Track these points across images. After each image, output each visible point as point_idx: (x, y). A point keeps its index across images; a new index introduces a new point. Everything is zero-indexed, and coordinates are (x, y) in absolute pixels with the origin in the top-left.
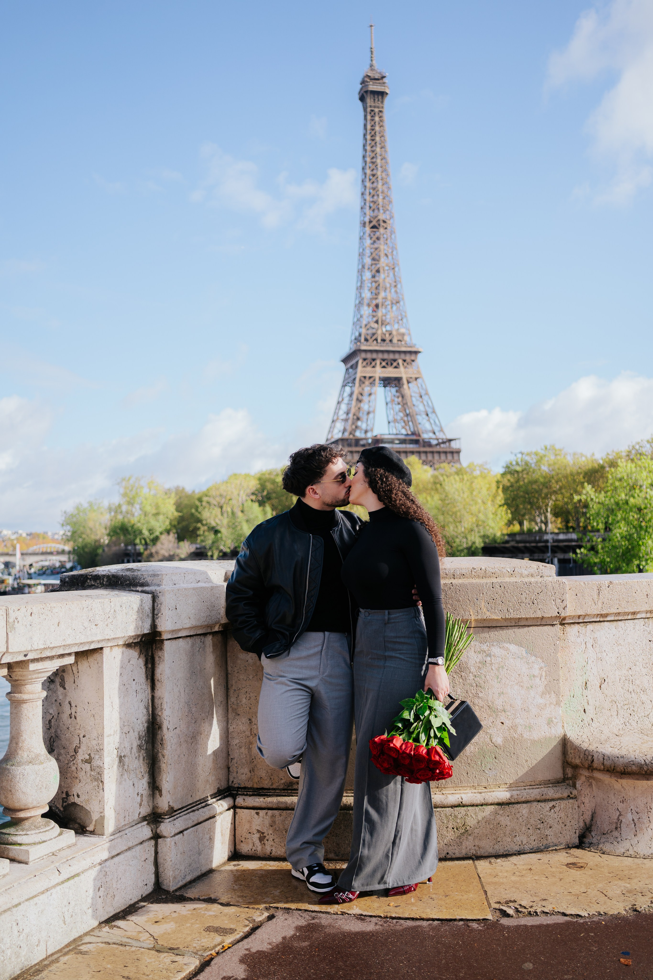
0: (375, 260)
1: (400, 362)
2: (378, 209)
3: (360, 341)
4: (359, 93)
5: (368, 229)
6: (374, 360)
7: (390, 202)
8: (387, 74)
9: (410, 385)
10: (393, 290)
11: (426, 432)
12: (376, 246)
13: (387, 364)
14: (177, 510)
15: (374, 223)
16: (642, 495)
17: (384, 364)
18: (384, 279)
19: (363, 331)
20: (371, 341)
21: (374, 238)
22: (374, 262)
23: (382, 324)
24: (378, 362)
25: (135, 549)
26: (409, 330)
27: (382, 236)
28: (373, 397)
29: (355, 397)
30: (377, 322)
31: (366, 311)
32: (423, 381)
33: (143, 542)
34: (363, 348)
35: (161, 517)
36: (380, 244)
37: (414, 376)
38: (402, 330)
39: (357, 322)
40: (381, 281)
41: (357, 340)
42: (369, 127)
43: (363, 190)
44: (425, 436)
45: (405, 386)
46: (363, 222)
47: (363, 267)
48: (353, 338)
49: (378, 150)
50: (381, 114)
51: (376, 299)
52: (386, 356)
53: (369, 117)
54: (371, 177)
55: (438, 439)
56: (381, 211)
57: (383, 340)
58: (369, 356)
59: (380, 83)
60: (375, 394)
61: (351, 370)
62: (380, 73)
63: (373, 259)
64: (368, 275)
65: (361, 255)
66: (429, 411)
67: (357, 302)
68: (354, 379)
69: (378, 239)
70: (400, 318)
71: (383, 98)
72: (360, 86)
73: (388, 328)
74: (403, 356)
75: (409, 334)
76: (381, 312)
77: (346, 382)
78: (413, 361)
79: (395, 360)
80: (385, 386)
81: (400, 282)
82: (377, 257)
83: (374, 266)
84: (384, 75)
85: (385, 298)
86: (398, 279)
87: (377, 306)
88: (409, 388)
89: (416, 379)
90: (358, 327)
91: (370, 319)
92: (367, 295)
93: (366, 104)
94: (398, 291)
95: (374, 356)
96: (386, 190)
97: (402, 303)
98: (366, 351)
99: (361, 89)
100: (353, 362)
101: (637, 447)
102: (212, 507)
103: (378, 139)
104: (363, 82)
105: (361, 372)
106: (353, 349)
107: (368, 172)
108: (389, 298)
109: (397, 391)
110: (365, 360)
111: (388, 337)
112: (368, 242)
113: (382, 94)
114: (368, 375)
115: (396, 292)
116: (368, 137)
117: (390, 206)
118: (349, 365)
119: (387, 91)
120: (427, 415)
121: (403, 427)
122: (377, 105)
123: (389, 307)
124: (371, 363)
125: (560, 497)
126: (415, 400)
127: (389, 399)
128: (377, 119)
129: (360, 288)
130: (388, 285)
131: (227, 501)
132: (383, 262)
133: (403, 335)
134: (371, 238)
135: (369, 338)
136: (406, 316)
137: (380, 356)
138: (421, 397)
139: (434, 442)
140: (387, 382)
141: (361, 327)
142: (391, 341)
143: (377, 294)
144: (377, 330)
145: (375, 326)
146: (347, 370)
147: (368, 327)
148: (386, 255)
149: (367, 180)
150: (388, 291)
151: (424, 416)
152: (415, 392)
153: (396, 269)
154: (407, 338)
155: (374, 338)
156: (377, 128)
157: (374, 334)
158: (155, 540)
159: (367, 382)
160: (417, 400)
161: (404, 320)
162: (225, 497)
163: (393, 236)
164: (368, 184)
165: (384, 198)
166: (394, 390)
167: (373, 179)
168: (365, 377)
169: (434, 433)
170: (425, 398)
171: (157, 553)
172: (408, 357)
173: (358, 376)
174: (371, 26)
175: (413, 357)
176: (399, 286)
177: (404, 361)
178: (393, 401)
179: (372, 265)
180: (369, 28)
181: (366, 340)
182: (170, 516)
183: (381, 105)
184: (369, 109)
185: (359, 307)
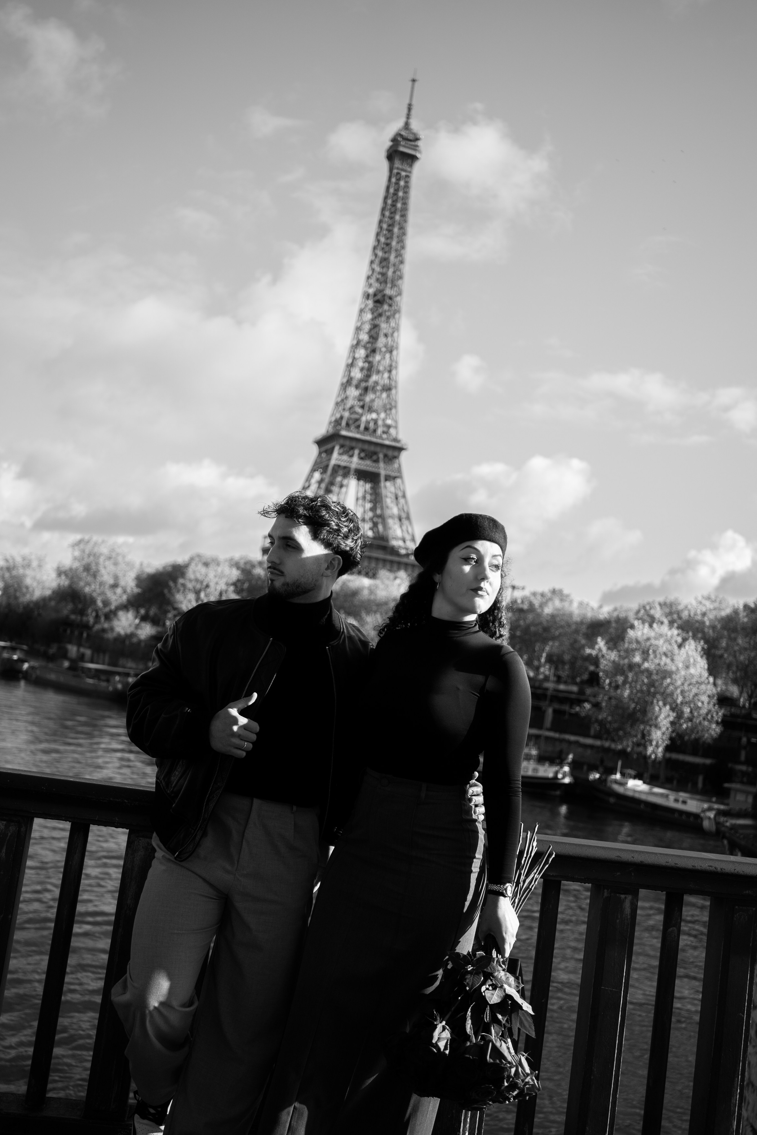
0: (374, 337)
1: (381, 456)
2: (386, 282)
3: (340, 424)
4: (388, 151)
5: (370, 303)
6: (352, 448)
7: (401, 277)
8: (422, 136)
9: (388, 484)
10: (386, 375)
11: (396, 538)
12: (377, 322)
13: (366, 455)
14: (137, 586)
15: (379, 297)
16: (657, 661)
17: (363, 455)
18: (379, 362)
19: (346, 414)
20: (352, 427)
21: (375, 314)
22: (371, 340)
23: (368, 411)
24: (357, 452)
25: (81, 620)
26: (396, 422)
27: (384, 314)
28: (344, 490)
29: (323, 486)
30: (363, 407)
31: (353, 392)
32: (403, 482)
33: (94, 614)
34: (344, 433)
35: (119, 591)
36: (381, 321)
37: (393, 474)
38: (389, 422)
39: (340, 403)
40: (375, 363)
41: (338, 422)
42: (392, 190)
43: (374, 258)
44: (395, 543)
45: (382, 484)
46: (366, 295)
47: (358, 343)
48: (333, 419)
49: (397, 217)
50: (407, 180)
51: (366, 381)
52: (366, 447)
53: (394, 180)
54: (385, 246)
55: (407, 549)
56: (389, 285)
57: (366, 429)
58: (348, 443)
59: (412, 145)
60: (347, 486)
61: (324, 455)
62: (415, 134)
63: (371, 337)
64: (361, 353)
65: (358, 329)
66: (404, 515)
67: (345, 380)
68: (327, 466)
69: (380, 315)
70: (388, 407)
71: (412, 162)
72: (390, 144)
73: (374, 416)
74: (385, 450)
75: (396, 427)
76: (369, 397)
77: (317, 466)
78: (396, 457)
79: (375, 453)
80: (359, 479)
81: (396, 368)
82: (375, 335)
83: (369, 345)
84: (418, 137)
85: (376, 383)
86: (394, 364)
87: (366, 389)
88: (385, 487)
89: (395, 478)
90: (341, 408)
91: (356, 402)
92: (357, 374)
93: (393, 164)
94: (391, 377)
95: (354, 444)
96: (397, 263)
97: (393, 391)
98: (345, 438)
99: (391, 147)
100: (329, 446)
101: (648, 608)
102: (187, 590)
103: (399, 205)
104: (394, 140)
105: (337, 460)
106: (331, 431)
107: (383, 240)
108: (381, 382)
109: (372, 488)
110: (342, 446)
111: (372, 425)
112: (369, 316)
113: (412, 159)
114: (343, 464)
115: (389, 378)
116: (389, 202)
117: (400, 282)
118: (324, 448)
119: (418, 155)
120: (400, 519)
121: (371, 529)
122: (404, 168)
123: (378, 394)
124: (348, 452)
125: (557, 644)
126: (389, 501)
127: (360, 495)
128: (402, 183)
129: (351, 366)
130: (381, 368)
131: (204, 587)
132: (382, 341)
133: (389, 427)
134: (373, 313)
135: (351, 422)
136: (395, 407)
137: (360, 445)
138: (397, 498)
139: (403, 552)
140: (362, 475)
141: (344, 409)
142: (375, 431)
143: (368, 376)
144: (362, 415)
145: (360, 411)
146: (320, 453)
147: (352, 411)
148: (386, 335)
149: (379, 248)
150: (381, 375)
151: (397, 521)
152: (391, 492)
153: (395, 353)
154: (392, 431)
155: (357, 423)
156: (401, 194)
157: (357, 420)
158: (111, 615)
159: (341, 472)
160: (392, 502)
161: (393, 411)
162: (202, 582)
163: (397, 316)
164: (380, 254)
165: (394, 272)
166: (368, 486)
167: (387, 249)
168: (339, 466)
169: (404, 541)
170: (402, 501)
171: (112, 629)
172: (390, 453)
173: (333, 462)
174: (414, 81)
175: (396, 454)
176: (394, 372)
177: (386, 456)
178: (364, 498)
179: (368, 342)
180: (410, 83)
181: (348, 425)
182: (129, 590)
183: (409, 169)
184: (395, 171)
185: (346, 387)
